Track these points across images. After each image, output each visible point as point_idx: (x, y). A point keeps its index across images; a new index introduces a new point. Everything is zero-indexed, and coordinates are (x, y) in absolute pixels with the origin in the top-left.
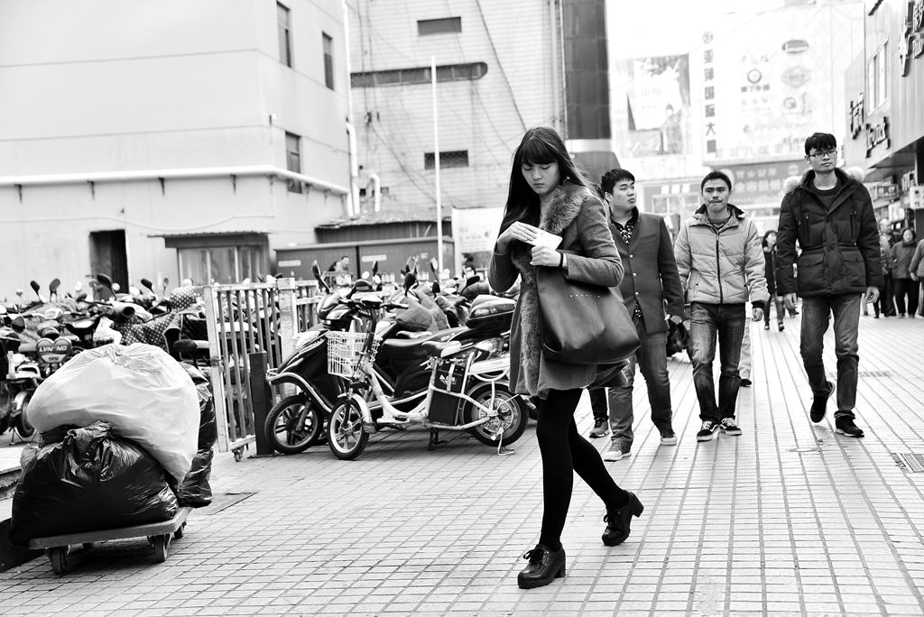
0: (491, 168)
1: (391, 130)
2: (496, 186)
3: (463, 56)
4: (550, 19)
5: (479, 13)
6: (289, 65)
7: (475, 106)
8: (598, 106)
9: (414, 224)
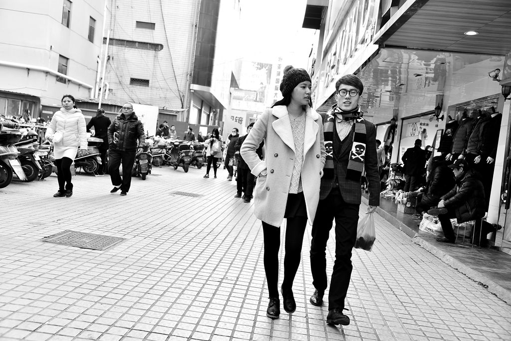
0: (158, 89)
1: (117, 65)
2: (158, 97)
3: (154, 40)
4: (192, 32)
5: (163, 24)
6: (68, 26)
7: (155, 62)
8: (207, 72)
9: (115, 106)
